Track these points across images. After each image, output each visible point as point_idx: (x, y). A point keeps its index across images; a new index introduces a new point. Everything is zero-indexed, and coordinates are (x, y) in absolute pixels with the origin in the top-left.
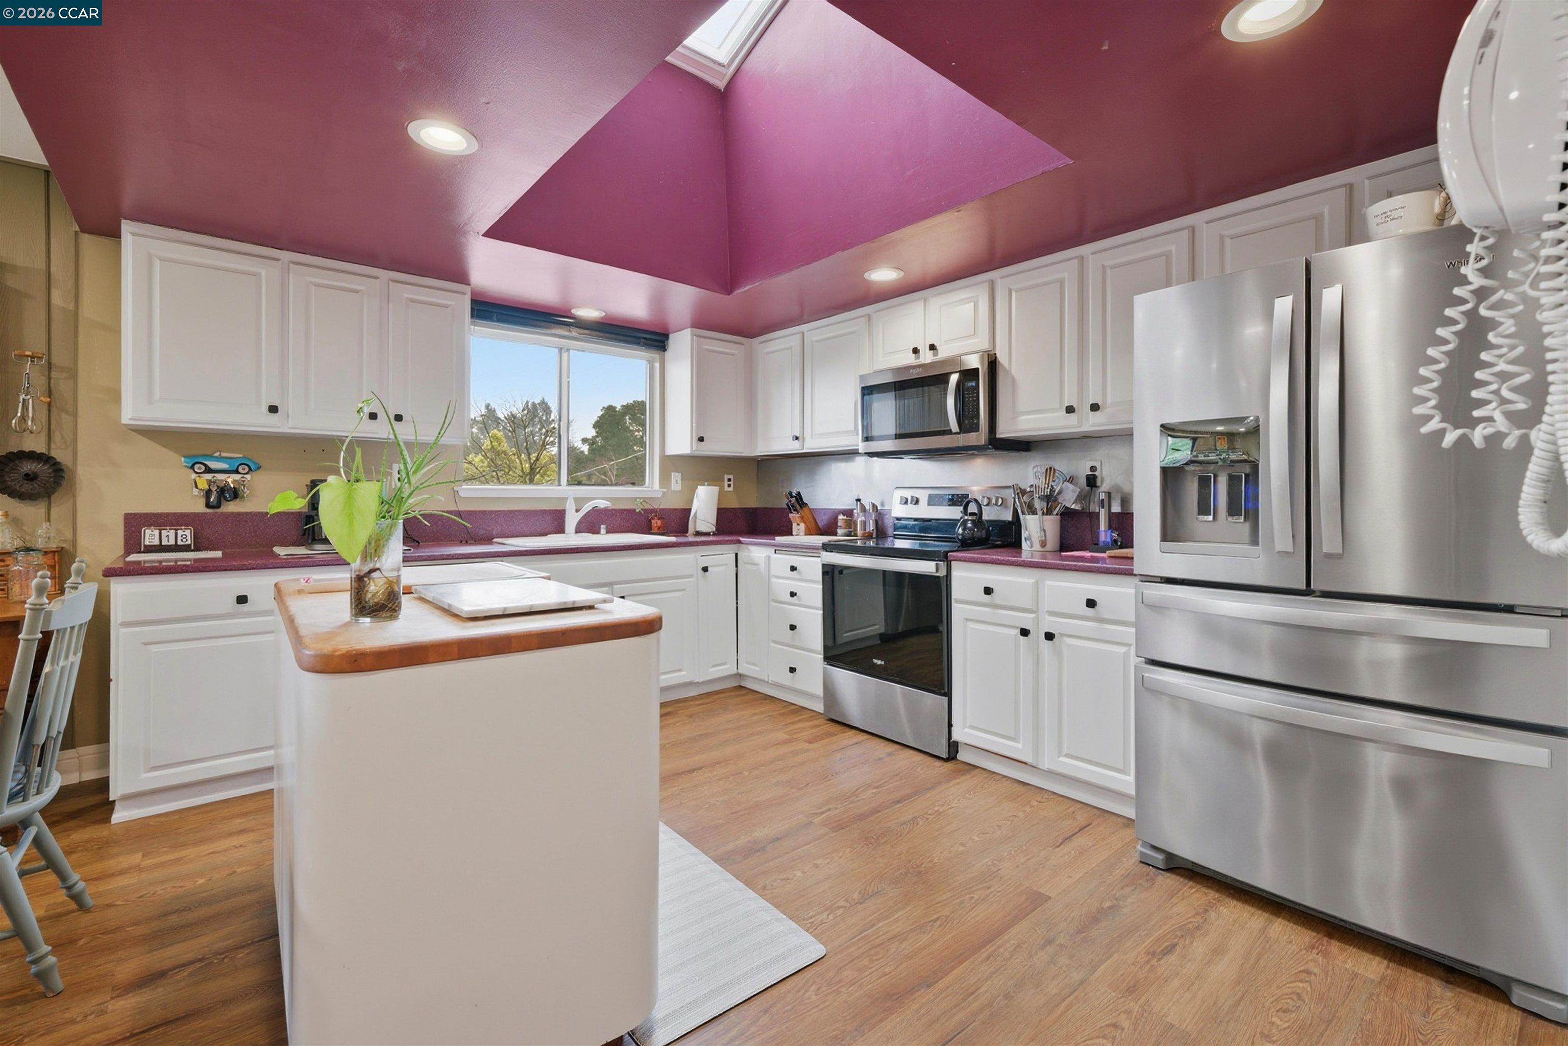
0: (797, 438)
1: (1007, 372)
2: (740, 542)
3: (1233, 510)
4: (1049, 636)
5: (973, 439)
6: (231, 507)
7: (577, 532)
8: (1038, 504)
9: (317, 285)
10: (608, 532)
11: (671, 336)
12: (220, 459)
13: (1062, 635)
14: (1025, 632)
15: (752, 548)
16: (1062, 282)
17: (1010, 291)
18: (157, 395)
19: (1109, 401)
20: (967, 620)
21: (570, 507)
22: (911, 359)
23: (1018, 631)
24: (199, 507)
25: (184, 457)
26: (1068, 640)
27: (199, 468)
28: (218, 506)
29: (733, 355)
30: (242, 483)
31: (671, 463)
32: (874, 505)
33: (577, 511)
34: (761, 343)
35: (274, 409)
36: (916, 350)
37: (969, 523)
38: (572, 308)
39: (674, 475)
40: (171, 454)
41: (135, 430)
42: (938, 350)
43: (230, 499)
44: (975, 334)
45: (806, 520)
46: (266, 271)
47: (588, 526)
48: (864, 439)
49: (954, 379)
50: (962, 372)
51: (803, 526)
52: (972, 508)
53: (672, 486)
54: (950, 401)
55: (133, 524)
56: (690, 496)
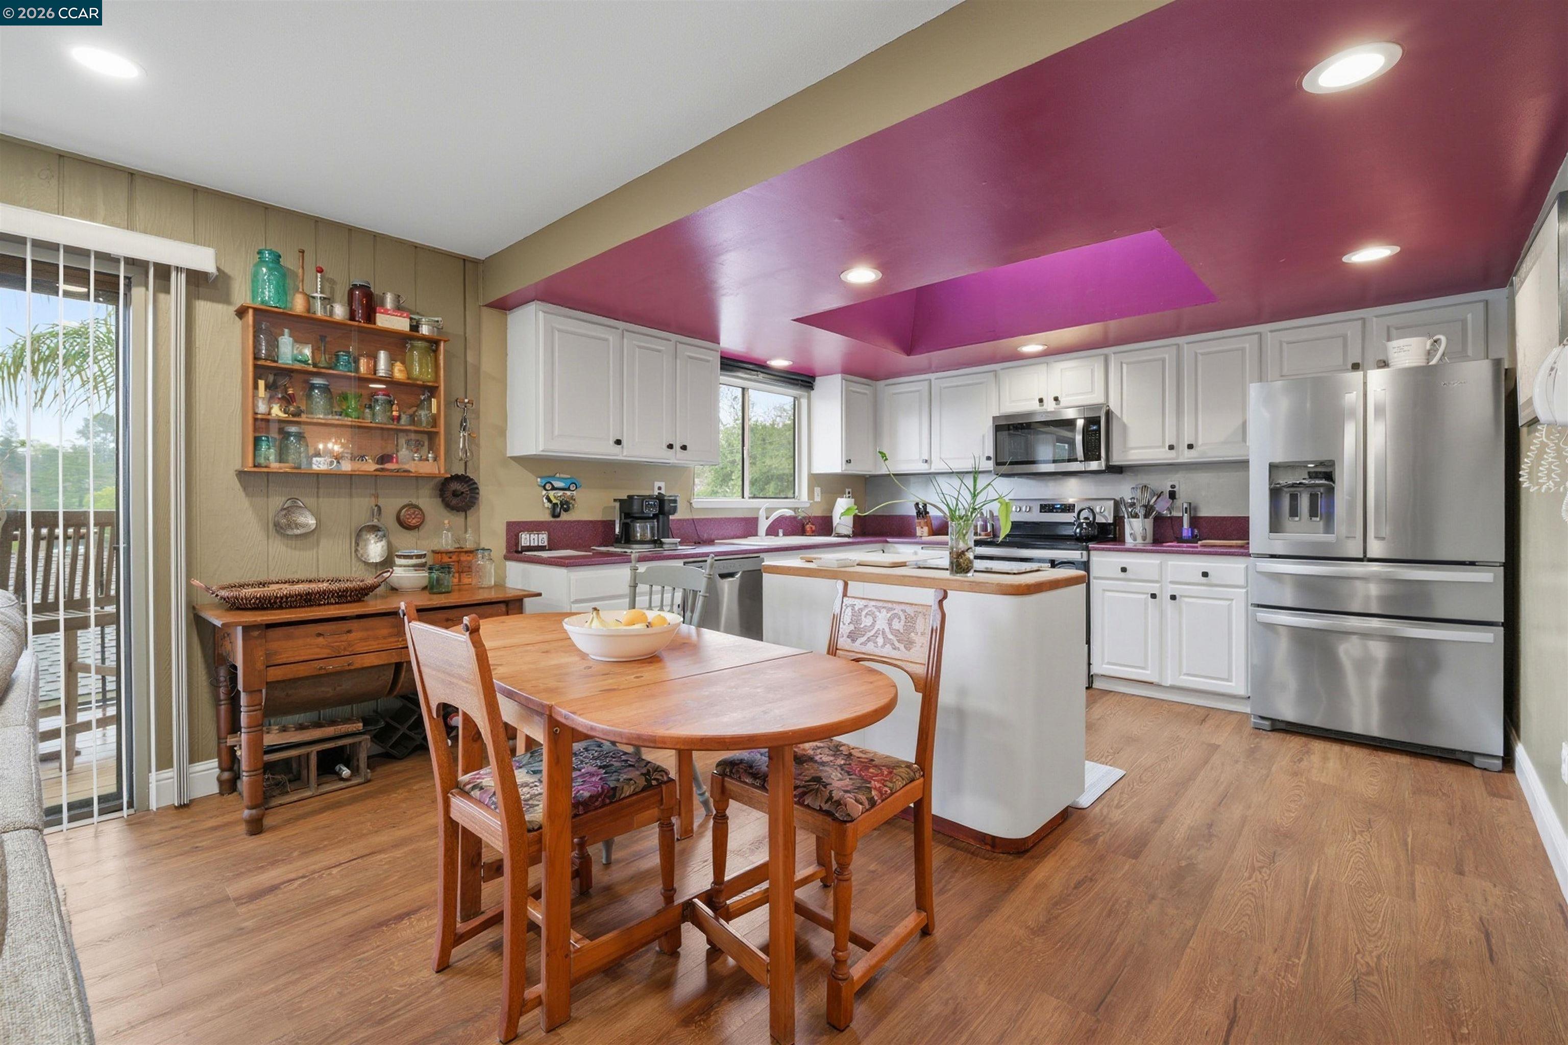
0: (926, 461)
1: (1120, 419)
2: (887, 542)
3: (1313, 513)
4: (1173, 597)
5: (1094, 465)
6: (565, 517)
7: (767, 534)
8: (1141, 513)
9: (639, 347)
10: (784, 535)
11: (817, 378)
12: (560, 479)
13: (1181, 596)
14: (1154, 596)
15: (897, 546)
16: (1164, 361)
17: (1122, 363)
18: (556, 433)
19: (1200, 442)
20: (1104, 590)
21: (762, 514)
22: (1034, 406)
23: (1149, 595)
24: (546, 517)
25: (540, 477)
26: (1186, 600)
27: (548, 487)
28: (558, 516)
29: (865, 394)
30: (572, 498)
31: (817, 480)
32: (991, 511)
33: (767, 518)
34: (886, 385)
35: (618, 442)
36: (1041, 401)
37: (1084, 525)
38: (768, 360)
39: (817, 490)
40: (533, 477)
41: (512, 458)
42: (1064, 401)
43: (566, 510)
44: (1092, 391)
45: (929, 524)
46: (612, 337)
47: (772, 531)
48: (998, 464)
49: (1080, 423)
50: (1085, 418)
51: (926, 529)
52: (1085, 514)
53: (818, 498)
54: (1079, 438)
55: (514, 529)
56: (831, 506)
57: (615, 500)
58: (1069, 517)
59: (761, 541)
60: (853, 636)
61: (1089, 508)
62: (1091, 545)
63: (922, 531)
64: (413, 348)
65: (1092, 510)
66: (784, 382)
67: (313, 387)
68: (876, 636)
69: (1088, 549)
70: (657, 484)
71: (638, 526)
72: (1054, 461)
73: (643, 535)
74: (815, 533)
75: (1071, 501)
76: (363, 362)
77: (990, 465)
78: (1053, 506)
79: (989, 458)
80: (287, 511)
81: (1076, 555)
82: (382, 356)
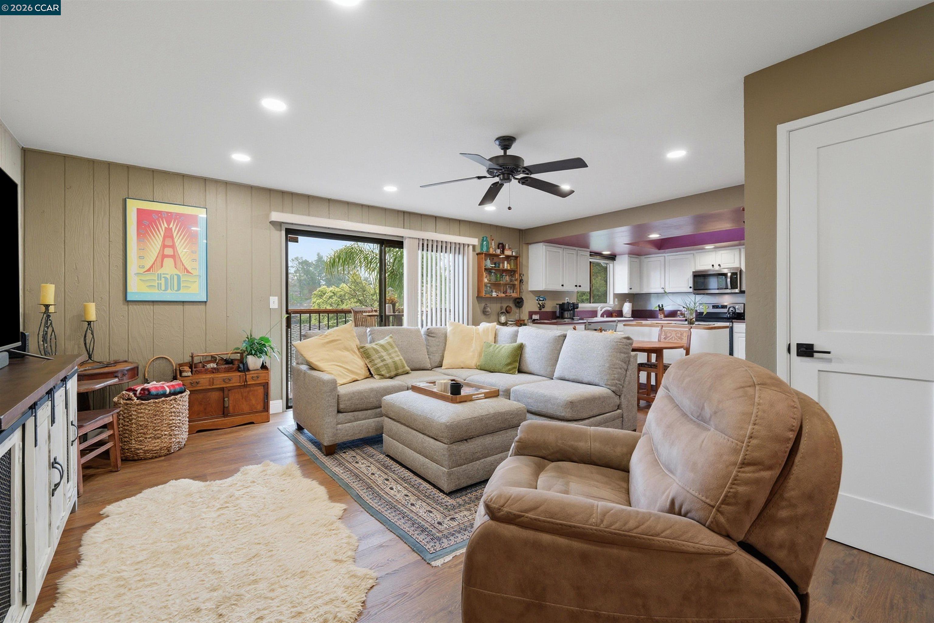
0: (663, 288)
5: (737, 291)
6: (543, 310)
7: (601, 317)
11: (617, 256)
12: (541, 297)
21: (599, 309)
22: (710, 267)
24: (537, 310)
25: (537, 297)
27: (539, 300)
28: (541, 309)
29: (637, 262)
30: (545, 303)
31: (617, 296)
33: (600, 311)
34: (645, 258)
35: (563, 285)
36: (713, 265)
37: (731, 314)
38: (603, 251)
39: (616, 300)
40: (534, 297)
41: (530, 291)
42: (722, 266)
43: (543, 308)
44: (734, 263)
45: (663, 313)
46: (560, 251)
47: (602, 316)
48: (695, 290)
49: (729, 275)
50: (731, 273)
51: (662, 315)
52: (731, 309)
53: (616, 303)
54: (729, 280)
55: (531, 314)
56: (622, 306)
57: (557, 304)
58: (725, 310)
59: (599, 319)
60: (665, 338)
61: (733, 307)
62: (733, 321)
63: (661, 316)
64: (511, 260)
65: (735, 308)
66: (606, 259)
67: (492, 273)
68: (672, 338)
69: (732, 322)
70: (566, 299)
71: (566, 313)
72: (718, 289)
73: (568, 316)
74: (617, 317)
75: (726, 304)
76: (501, 265)
77: (691, 290)
78: (718, 306)
79: (690, 287)
80: (485, 308)
81: (727, 324)
82: (506, 262)
